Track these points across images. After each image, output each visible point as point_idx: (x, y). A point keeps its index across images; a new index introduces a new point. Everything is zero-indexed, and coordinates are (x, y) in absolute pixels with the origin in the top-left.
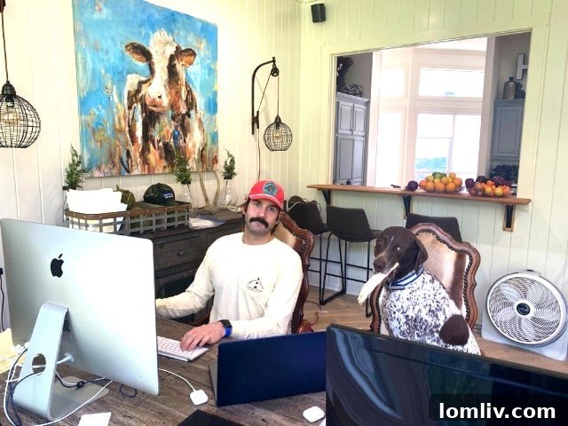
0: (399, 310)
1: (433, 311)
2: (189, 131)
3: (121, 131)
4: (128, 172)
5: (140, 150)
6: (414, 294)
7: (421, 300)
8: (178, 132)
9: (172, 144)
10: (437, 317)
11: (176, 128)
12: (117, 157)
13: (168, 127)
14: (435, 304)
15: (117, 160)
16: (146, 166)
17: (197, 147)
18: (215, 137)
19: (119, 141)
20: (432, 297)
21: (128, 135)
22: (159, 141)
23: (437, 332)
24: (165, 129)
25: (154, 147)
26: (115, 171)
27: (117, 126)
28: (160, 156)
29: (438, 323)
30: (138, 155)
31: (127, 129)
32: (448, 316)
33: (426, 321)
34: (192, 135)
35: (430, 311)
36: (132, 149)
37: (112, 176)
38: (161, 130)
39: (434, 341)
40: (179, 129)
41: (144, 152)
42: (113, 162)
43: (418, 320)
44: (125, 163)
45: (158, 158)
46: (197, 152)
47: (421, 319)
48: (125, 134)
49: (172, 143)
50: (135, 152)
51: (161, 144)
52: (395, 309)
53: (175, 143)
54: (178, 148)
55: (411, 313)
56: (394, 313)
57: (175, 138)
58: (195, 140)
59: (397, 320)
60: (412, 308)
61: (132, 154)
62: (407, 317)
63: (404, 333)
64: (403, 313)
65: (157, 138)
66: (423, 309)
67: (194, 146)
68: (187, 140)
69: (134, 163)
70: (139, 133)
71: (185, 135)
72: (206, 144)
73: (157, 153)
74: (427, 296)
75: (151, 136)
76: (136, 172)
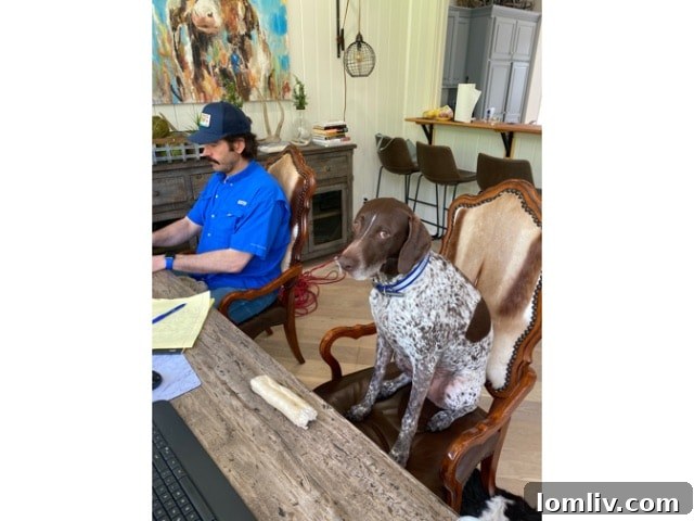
0: (409, 324)
1: (453, 309)
2: (251, 55)
3: (166, 55)
4: (181, 100)
5: (192, 76)
6: (423, 295)
7: (435, 300)
8: (238, 57)
9: (231, 70)
10: (460, 314)
11: (234, 52)
12: (166, 85)
13: (224, 51)
14: (454, 298)
15: (166, 87)
16: (202, 95)
17: (263, 73)
18: (285, 62)
19: (166, 66)
20: (449, 290)
21: (176, 61)
22: (215, 67)
23: (463, 333)
24: (220, 52)
25: (209, 73)
26: (165, 99)
27: (162, 50)
28: (218, 85)
29: (462, 322)
30: (190, 82)
31: (174, 53)
32: (473, 309)
33: (447, 325)
34: (256, 60)
35: (449, 310)
36: (183, 76)
37: (163, 104)
38: (215, 54)
39: (459, 344)
40: (238, 52)
41: (198, 78)
42: (162, 89)
43: (438, 328)
44: (176, 90)
45: (215, 86)
46: (262, 79)
47: (441, 326)
48: (172, 59)
49: (230, 68)
50: (187, 78)
51: (217, 70)
52: (404, 323)
53: (234, 68)
54: (239, 75)
55: (427, 323)
56: (405, 328)
57: (234, 63)
58: (259, 65)
59: (411, 336)
60: (425, 315)
61: (183, 80)
62: (422, 329)
63: (421, 351)
64: (416, 325)
65: (211, 63)
66: (440, 311)
67: (258, 72)
68: (249, 65)
69: (186, 91)
70: (189, 58)
71: (247, 60)
72: (274, 70)
73: (213, 80)
74: (442, 292)
75: (204, 61)
76: (190, 100)
